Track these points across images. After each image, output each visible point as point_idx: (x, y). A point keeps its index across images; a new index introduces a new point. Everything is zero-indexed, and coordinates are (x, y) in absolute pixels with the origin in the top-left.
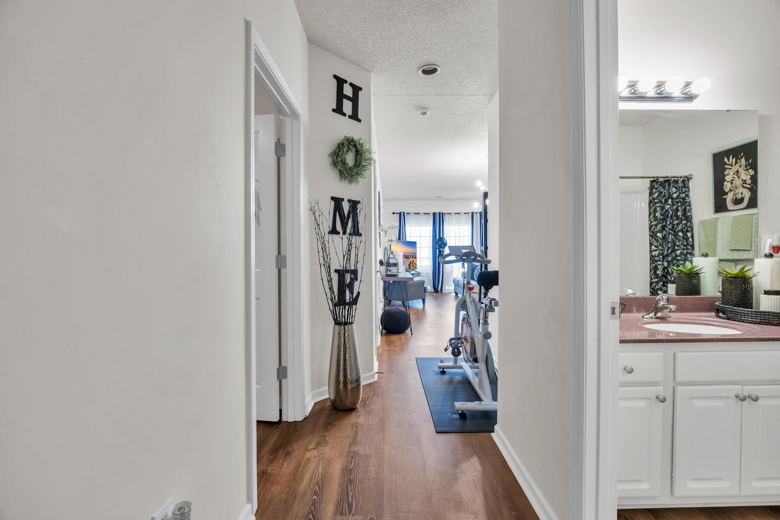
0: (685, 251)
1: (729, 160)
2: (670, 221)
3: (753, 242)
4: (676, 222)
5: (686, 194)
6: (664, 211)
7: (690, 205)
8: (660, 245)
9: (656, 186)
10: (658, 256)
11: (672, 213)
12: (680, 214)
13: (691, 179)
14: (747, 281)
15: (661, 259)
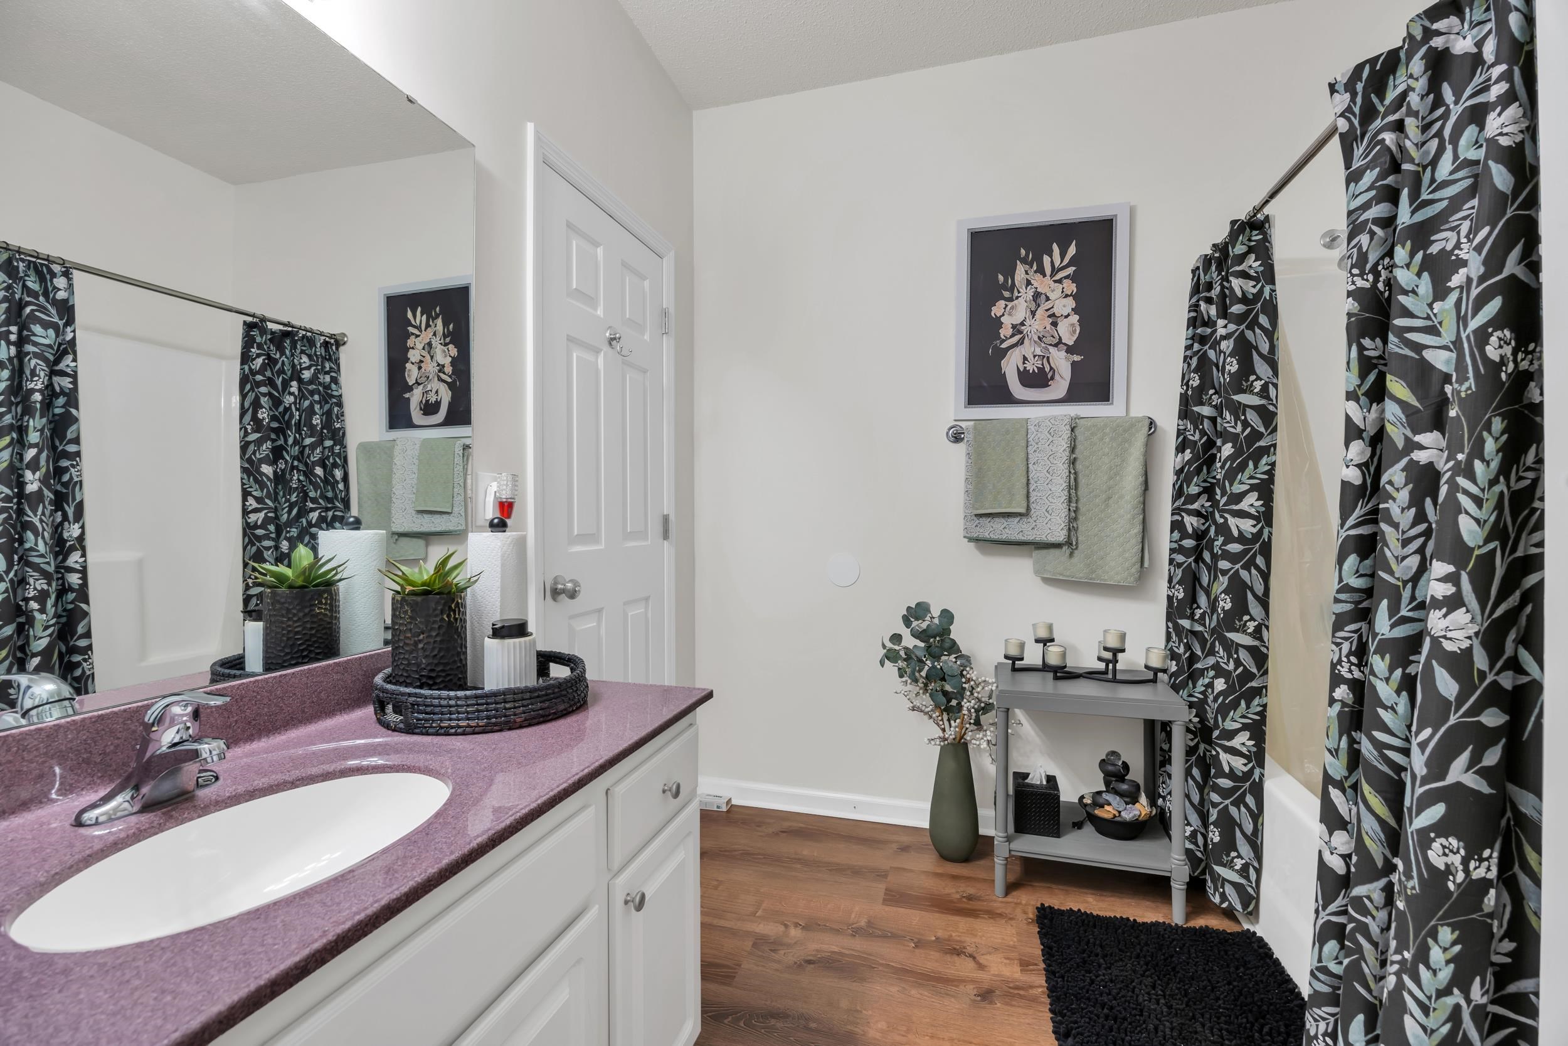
0: (330, 514)
1: (415, 317)
2: (295, 437)
3: (455, 495)
4: (308, 441)
5: (331, 377)
6: (281, 409)
7: (340, 405)
8: (268, 496)
9: (258, 339)
10: (263, 526)
11: (300, 416)
12: (319, 421)
13: (344, 344)
14: (453, 600)
15: (271, 533)
